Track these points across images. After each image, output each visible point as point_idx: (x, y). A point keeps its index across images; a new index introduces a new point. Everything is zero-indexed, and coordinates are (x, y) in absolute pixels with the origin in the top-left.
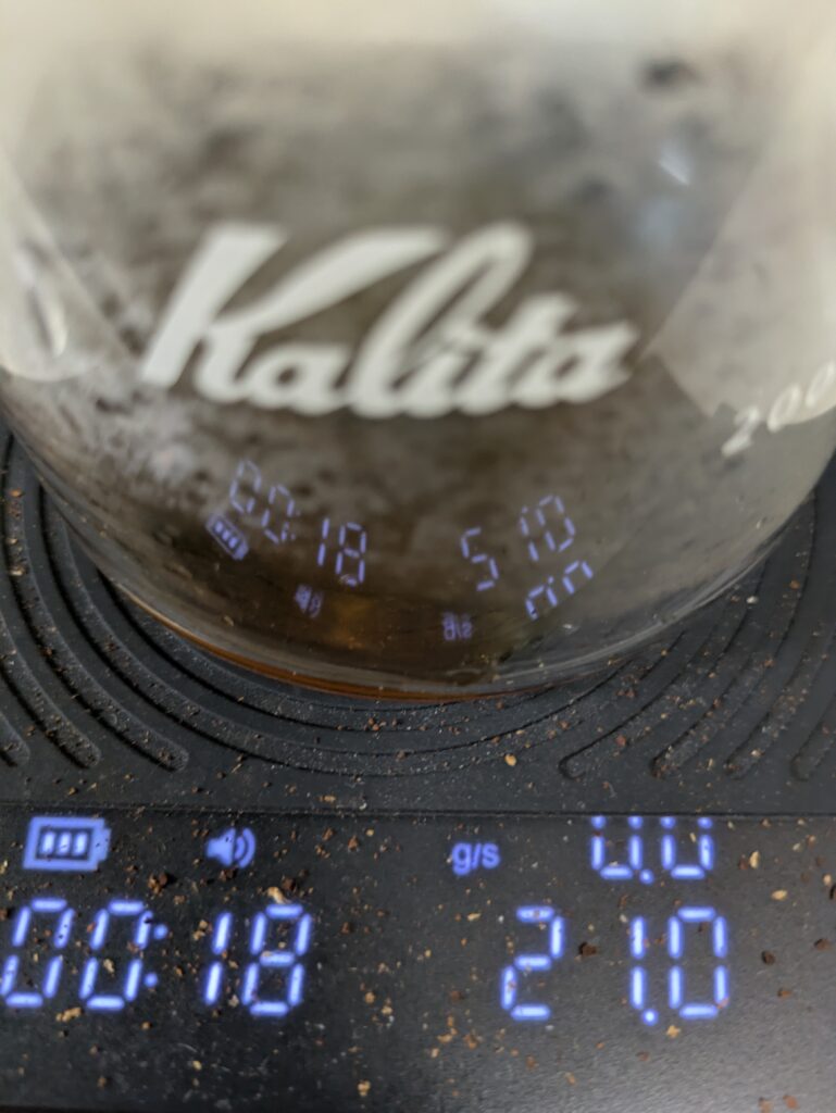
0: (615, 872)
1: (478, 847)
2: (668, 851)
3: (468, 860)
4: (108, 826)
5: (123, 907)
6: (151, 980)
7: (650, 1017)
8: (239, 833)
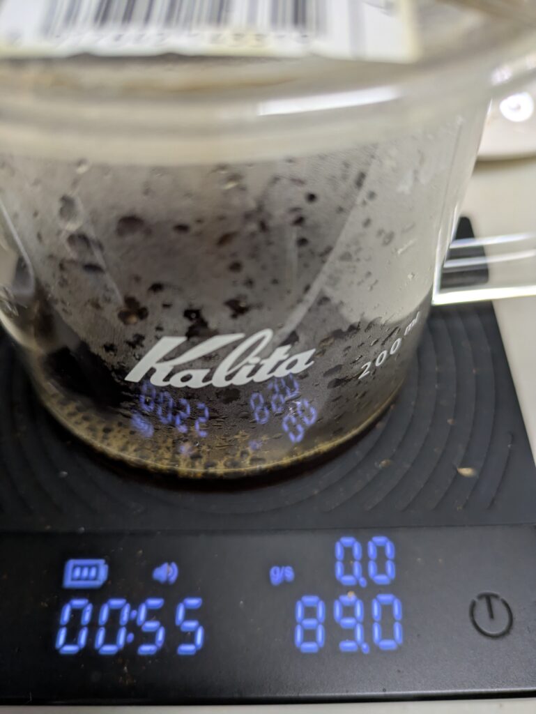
0: (348, 580)
1: (283, 568)
2: (372, 569)
3: (278, 574)
4: (107, 563)
5: (116, 603)
6: (131, 636)
7: (365, 646)
8: (170, 564)
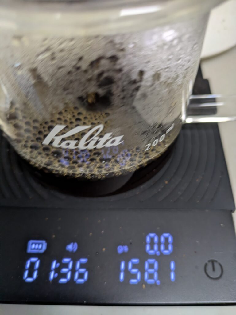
0: (152, 252)
1: (124, 246)
2: (162, 248)
3: (121, 249)
4: (47, 242)
6: (56, 275)
7: (158, 282)
8: (74, 244)
